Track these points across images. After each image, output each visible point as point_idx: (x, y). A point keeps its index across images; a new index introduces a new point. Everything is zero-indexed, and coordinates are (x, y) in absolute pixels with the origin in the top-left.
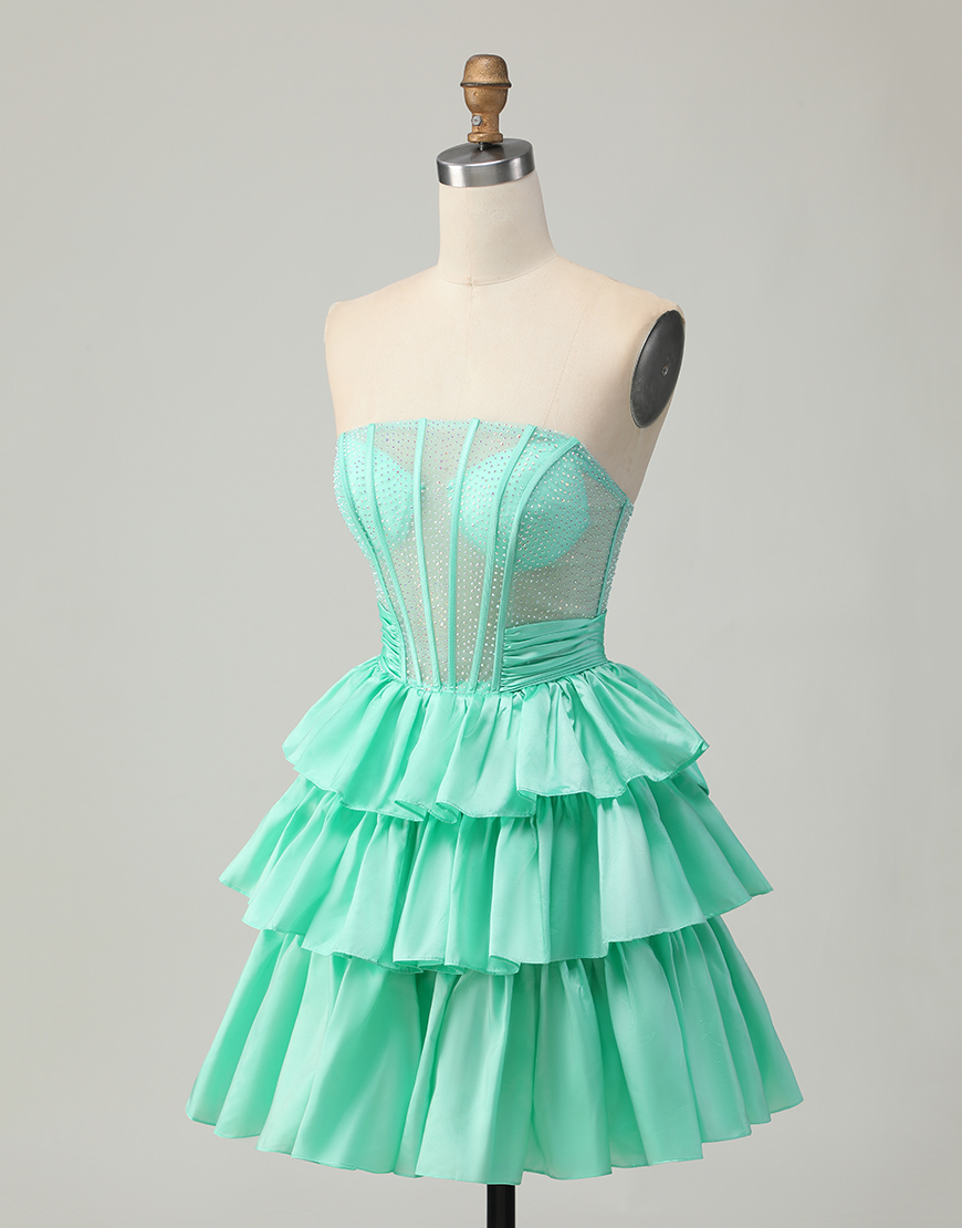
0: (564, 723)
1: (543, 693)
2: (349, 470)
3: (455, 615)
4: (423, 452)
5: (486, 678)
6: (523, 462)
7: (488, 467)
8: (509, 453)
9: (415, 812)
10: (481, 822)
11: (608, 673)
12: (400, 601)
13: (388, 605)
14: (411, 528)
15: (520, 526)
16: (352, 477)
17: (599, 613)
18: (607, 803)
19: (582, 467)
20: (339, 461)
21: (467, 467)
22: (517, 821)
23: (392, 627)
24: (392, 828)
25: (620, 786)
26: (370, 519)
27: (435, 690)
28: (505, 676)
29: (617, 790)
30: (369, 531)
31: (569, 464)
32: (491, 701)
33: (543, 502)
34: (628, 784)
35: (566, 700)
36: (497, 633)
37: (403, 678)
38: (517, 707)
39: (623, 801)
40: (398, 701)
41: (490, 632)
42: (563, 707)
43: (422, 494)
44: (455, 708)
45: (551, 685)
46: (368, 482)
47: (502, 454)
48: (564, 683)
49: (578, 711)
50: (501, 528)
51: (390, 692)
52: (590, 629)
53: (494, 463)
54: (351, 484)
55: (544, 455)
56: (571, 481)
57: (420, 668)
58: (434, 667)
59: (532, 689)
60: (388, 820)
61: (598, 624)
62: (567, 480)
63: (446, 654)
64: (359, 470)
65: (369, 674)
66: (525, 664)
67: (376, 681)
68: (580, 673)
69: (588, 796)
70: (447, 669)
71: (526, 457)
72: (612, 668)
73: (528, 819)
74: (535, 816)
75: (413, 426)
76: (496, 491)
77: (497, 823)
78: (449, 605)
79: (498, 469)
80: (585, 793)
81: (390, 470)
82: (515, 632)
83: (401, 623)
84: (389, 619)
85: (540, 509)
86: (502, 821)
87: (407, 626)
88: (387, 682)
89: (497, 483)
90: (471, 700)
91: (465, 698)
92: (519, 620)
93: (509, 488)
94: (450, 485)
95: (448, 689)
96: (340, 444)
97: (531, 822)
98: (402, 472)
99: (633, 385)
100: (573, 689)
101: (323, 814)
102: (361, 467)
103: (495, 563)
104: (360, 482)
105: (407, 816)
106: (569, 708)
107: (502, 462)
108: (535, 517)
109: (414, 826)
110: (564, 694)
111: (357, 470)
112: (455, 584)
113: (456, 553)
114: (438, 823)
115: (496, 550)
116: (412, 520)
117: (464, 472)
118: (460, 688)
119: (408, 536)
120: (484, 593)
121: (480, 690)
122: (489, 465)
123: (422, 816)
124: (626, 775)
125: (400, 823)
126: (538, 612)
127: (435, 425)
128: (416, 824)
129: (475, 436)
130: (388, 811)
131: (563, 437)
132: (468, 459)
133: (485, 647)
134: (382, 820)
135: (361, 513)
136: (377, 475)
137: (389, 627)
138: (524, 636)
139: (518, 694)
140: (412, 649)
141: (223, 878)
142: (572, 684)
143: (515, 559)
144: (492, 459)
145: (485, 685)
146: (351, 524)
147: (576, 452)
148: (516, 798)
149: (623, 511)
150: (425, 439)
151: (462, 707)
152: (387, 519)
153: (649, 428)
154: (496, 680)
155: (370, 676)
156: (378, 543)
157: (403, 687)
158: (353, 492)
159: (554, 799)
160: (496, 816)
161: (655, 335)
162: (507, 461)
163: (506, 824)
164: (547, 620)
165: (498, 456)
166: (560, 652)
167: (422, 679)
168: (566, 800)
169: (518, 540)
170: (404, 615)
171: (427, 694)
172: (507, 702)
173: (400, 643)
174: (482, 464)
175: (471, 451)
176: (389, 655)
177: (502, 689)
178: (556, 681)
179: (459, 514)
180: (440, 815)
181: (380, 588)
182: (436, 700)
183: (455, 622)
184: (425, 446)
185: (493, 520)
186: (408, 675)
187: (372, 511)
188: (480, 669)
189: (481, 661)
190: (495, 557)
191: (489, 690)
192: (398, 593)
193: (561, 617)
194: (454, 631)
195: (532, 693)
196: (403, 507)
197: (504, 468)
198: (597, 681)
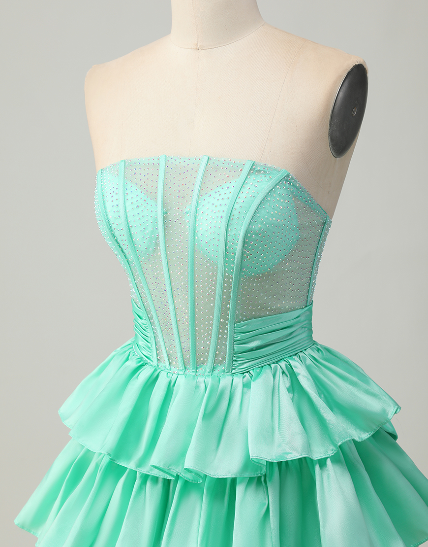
0: (285, 398)
1: (267, 373)
2: (106, 199)
3: (194, 313)
4: (165, 184)
5: (221, 363)
6: (245, 190)
7: (217, 196)
8: (233, 183)
9: (167, 473)
10: (221, 481)
11: (316, 355)
12: (150, 302)
13: (140, 304)
14: (157, 244)
15: (244, 242)
16: (109, 205)
17: (308, 304)
18: (322, 463)
19: (292, 192)
20: (98, 191)
21: (200, 195)
22: (251, 480)
23: (143, 321)
24: (148, 484)
25: (332, 447)
26: (124, 238)
27: (181, 373)
28: (236, 361)
29: (330, 451)
30: (124, 247)
31: (281, 191)
32: (226, 381)
33: (263, 222)
34: (340, 447)
35: (285, 378)
36: (228, 327)
37: (155, 363)
38: (247, 386)
39: (335, 460)
40: (152, 381)
41: (222, 326)
42: (284, 383)
43: (164, 218)
44: (197, 387)
45: (273, 366)
46: (121, 208)
47: (228, 184)
48: (283, 364)
49: (295, 387)
50: (229, 244)
51: (144, 374)
52: (302, 318)
53: (222, 192)
54: (108, 211)
55: (261, 185)
56: (284, 204)
57: (168, 355)
58: (179, 355)
59: (258, 370)
60: (145, 478)
61: (308, 313)
62: (281, 203)
63: (188, 344)
64: (114, 199)
65: (126, 357)
66: (252, 350)
67: (132, 364)
68: (296, 354)
69: (308, 461)
70: (190, 356)
71: (247, 186)
72: (318, 350)
73: (259, 478)
74: (265, 476)
75: (156, 162)
76: (224, 215)
77: (234, 481)
78: (189, 305)
79: (225, 197)
80: (305, 458)
81: (138, 199)
82: (244, 326)
83: (150, 319)
84: (140, 314)
85: (260, 228)
86: (238, 481)
87: (156, 322)
88: (142, 365)
89: (225, 208)
90: (209, 381)
91: (205, 378)
92: (245, 316)
93: (234, 212)
94: (187, 210)
95: (190, 372)
96: (99, 178)
97: (263, 479)
98: (148, 200)
99: (330, 125)
100: (290, 368)
101: (97, 466)
102: (115, 197)
103: (225, 272)
104: (115, 209)
105: (162, 475)
106: (288, 384)
107: (228, 191)
108: (257, 235)
109: (167, 483)
110: (283, 373)
111: (112, 199)
112: (194, 289)
113: (194, 265)
114: (186, 483)
115: (226, 262)
116: (157, 239)
117: (198, 200)
118: (200, 371)
119: (154, 251)
120: (217, 297)
121: (216, 372)
122: (218, 193)
123: (172, 476)
124: (337, 439)
125: (155, 480)
126: (261, 309)
127: (173, 161)
128: (169, 481)
129: (206, 170)
130: (145, 470)
131: (275, 170)
132: (201, 189)
133: (219, 338)
134: (141, 477)
135: (117, 233)
136: (128, 204)
137: (140, 321)
138: (250, 328)
139: (247, 374)
140: (160, 339)
141: (16, 522)
142: (290, 365)
143: (241, 268)
144: (220, 189)
145: (220, 368)
146: (109, 242)
147: (287, 181)
148: (248, 463)
149: (325, 225)
150: (166, 172)
151: (202, 386)
152: (138, 238)
153: (343, 157)
154: (229, 364)
155: (127, 359)
156: (131, 257)
157: (156, 370)
158: (109, 216)
159: (279, 464)
160: (234, 476)
161: (346, 84)
162: (232, 190)
163: (241, 482)
164: (268, 315)
165: (225, 186)
166: (279, 338)
167: (170, 364)
168: (289, 463)
169: (243, 253)
170: (153, 313)
171: (175, 376)
172: (238, 380)
173: (150, 334)
174: (212, 193)
175: (203, 183)
176: (141, 343)
177: (234, 371)
178: (277, 362)
179: (195, 232)
180: (189, 476)
181: (134, 290)
182: (181, 381)
183: (194, 319)
184: (165, 178)
185: (222, 239)
186: (158, 360)
187: (125, 232)
188: (216, 356)
189: (216, 349)
190: (224, 267)
191: (224, 371)
192: (148, 296)
193: (280, 312)
194: (194, 325)
195: (258, 374)
196: (150, 229)
197: (230, 196)
198: (309, 362)
